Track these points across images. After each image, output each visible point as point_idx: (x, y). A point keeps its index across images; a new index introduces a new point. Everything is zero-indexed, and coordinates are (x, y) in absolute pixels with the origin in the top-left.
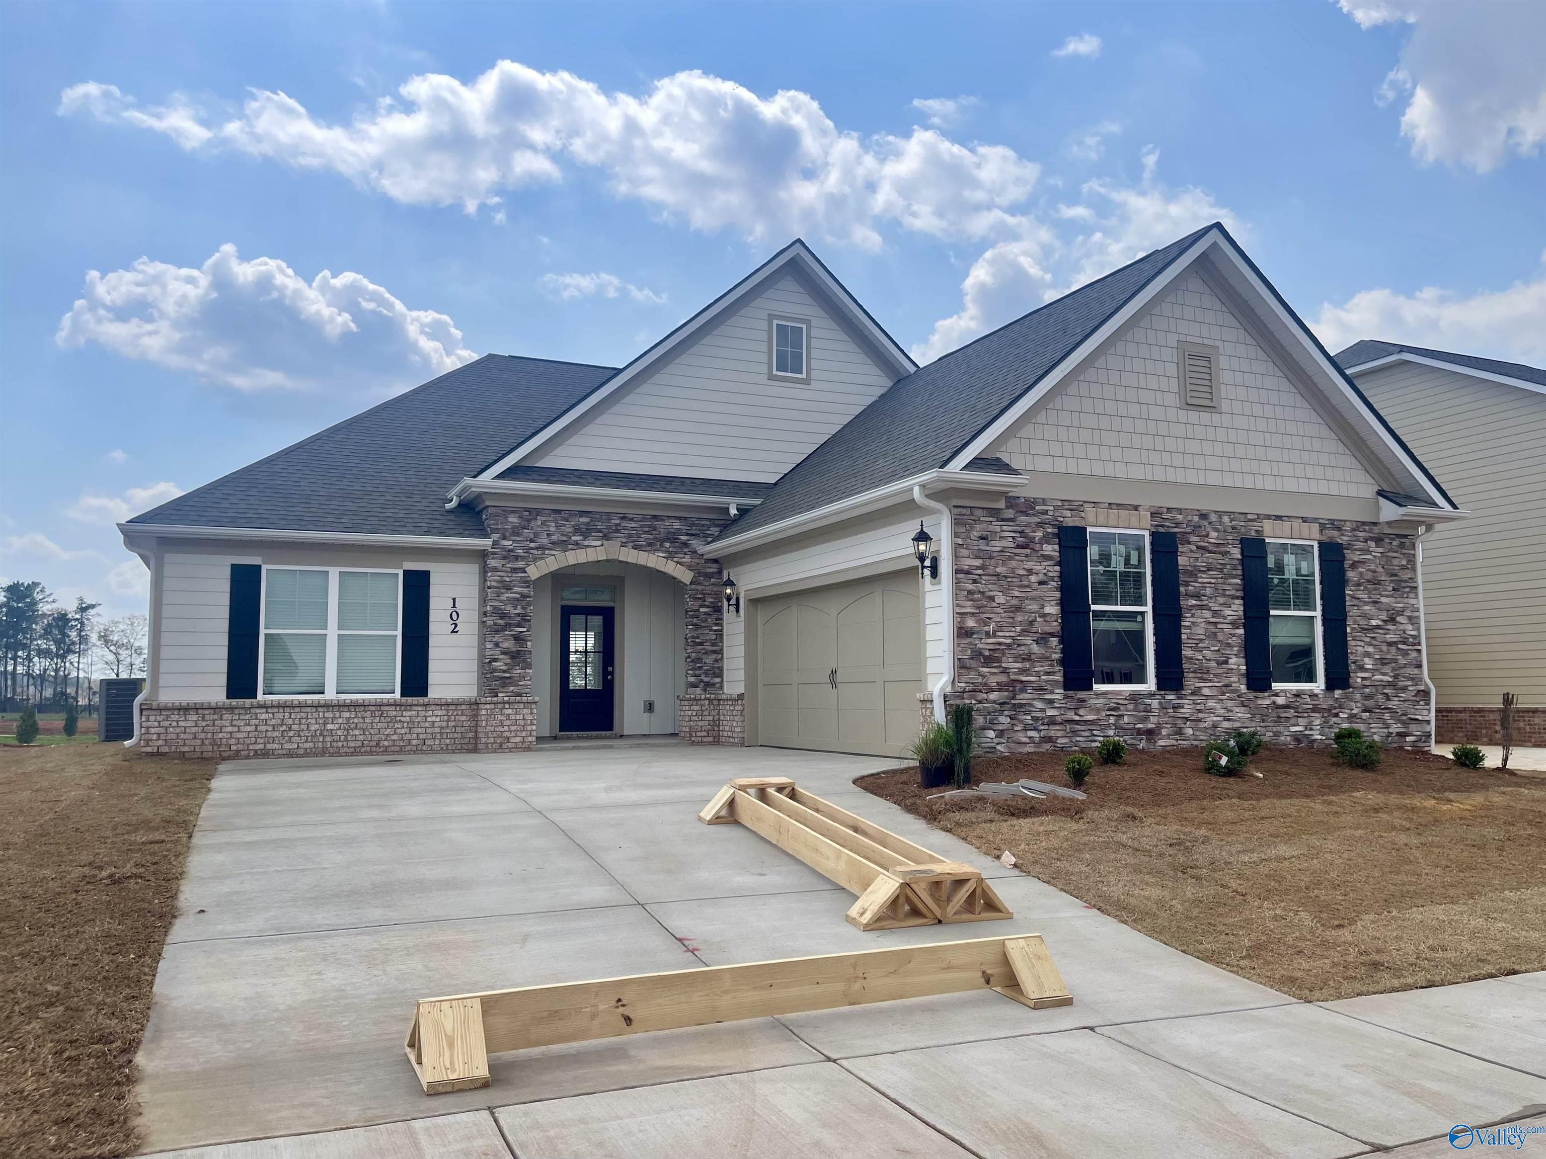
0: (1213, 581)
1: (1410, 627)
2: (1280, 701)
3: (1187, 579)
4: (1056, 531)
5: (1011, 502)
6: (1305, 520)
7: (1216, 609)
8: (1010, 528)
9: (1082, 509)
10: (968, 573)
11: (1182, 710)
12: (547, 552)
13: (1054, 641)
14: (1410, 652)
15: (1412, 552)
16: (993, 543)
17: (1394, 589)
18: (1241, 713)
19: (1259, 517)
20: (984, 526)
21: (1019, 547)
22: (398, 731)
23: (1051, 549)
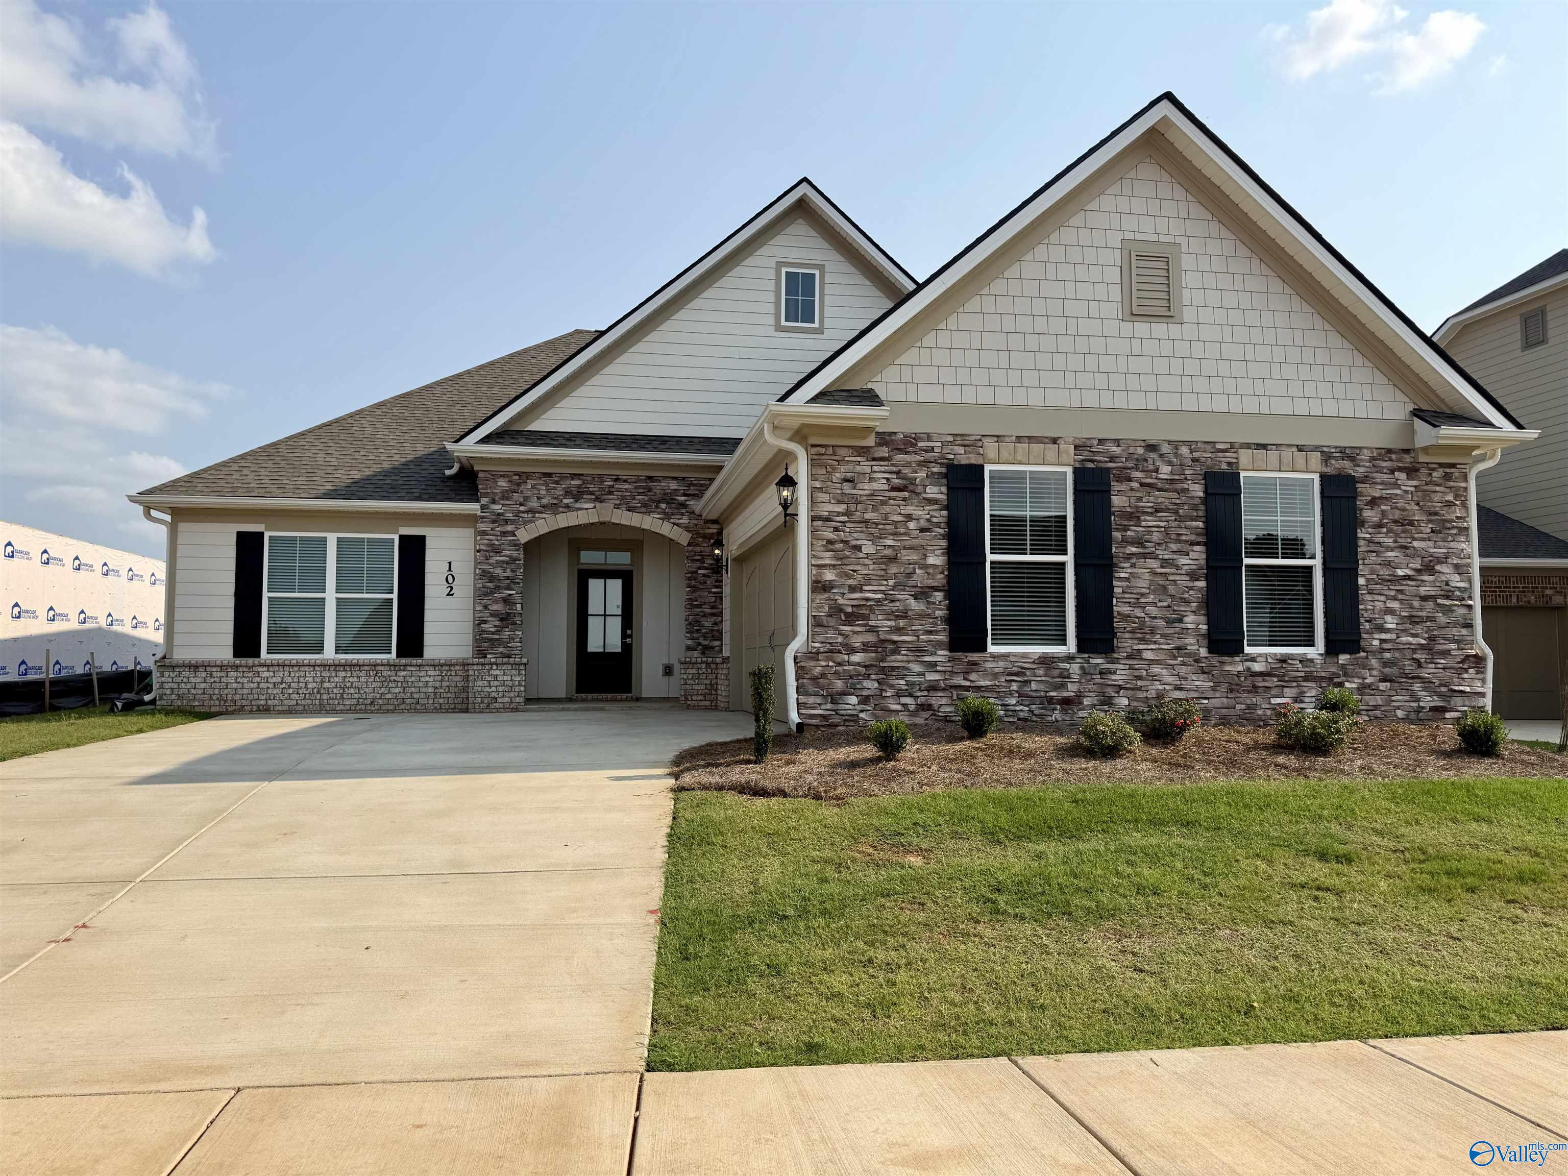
0: (1162, 524)
1: (1457, 577)
2: (1257, 667)
3: (1126, 523)
4: (944, 470)
5: (884, 439)
6: (1300, 449)
7: (1166, 557)
8: (883, 469)
9: (980, 444)
10: (827, 519)
11: (1113, 677)
12: (537, 515)
13: (939, 596)
14: (1456, 608)
15: (1463, 485)
16: (860, 486)
17: (1433, 531)
18: (1201, 682)
19: (1232, 447)
20: (850, 467)
21: (894, 489)
22: (393, 690)
23: (937, 492)
